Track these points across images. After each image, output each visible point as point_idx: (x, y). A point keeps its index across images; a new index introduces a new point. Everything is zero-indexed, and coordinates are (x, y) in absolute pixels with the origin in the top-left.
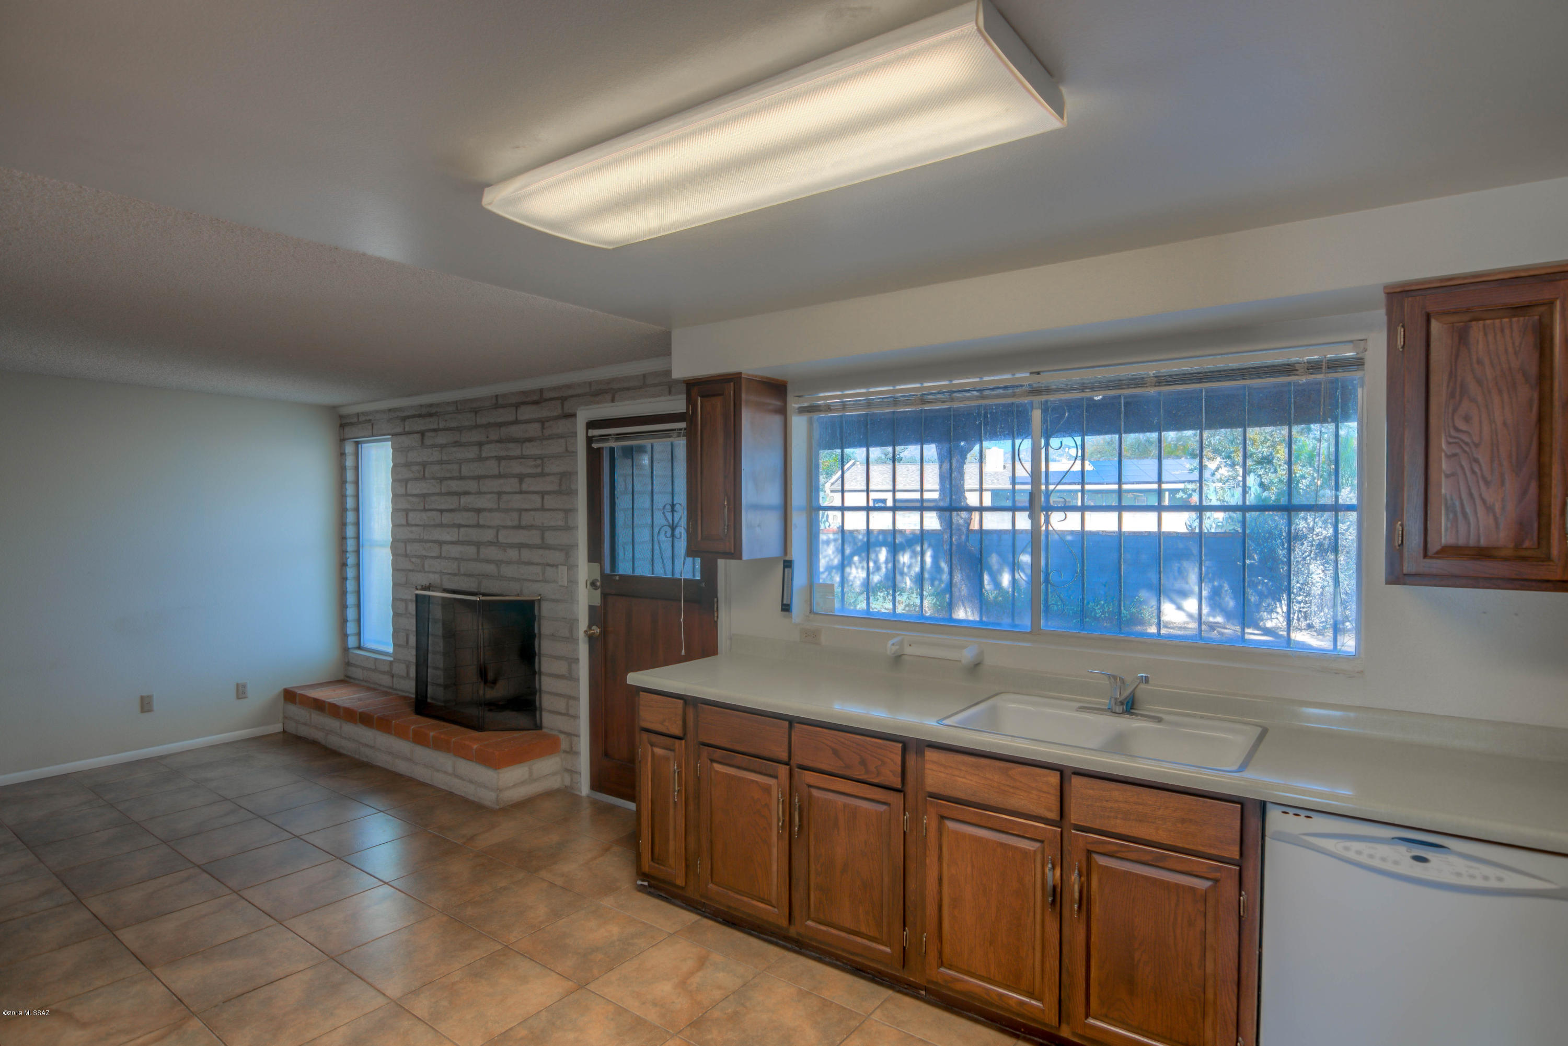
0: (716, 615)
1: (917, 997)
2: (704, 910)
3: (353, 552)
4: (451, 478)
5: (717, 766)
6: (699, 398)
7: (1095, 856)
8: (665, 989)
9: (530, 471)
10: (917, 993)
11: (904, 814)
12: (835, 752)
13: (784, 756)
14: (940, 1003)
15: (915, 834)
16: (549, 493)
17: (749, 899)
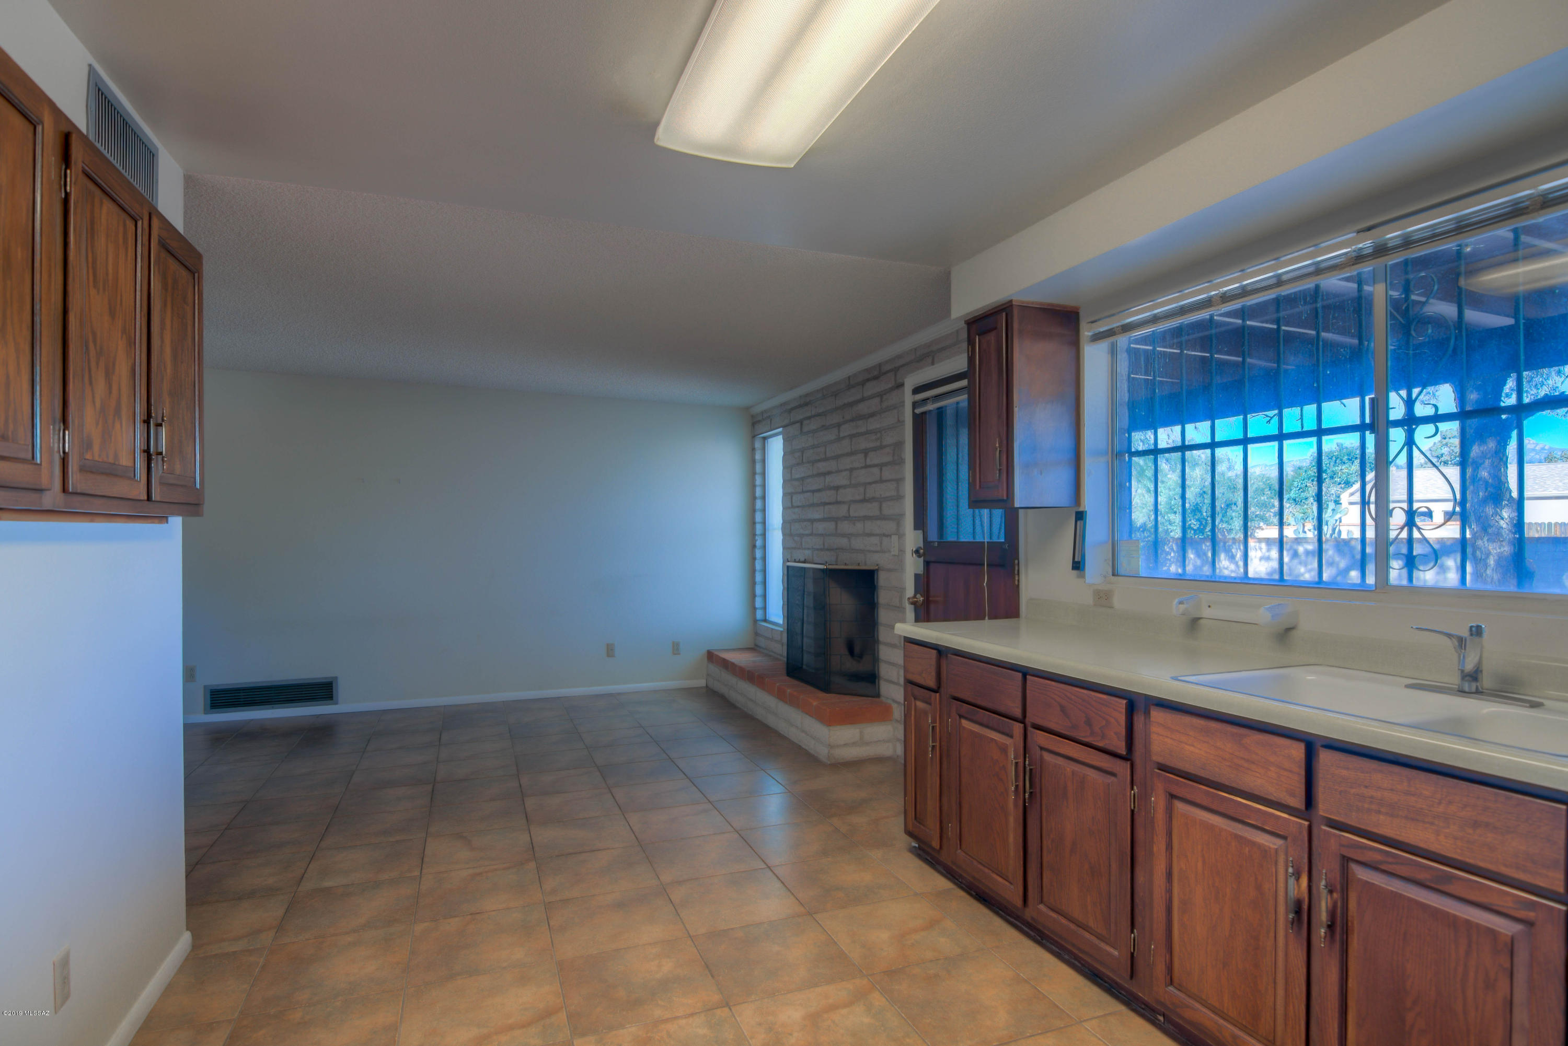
0: (1017, 578)
1: (1154, 1022)
2: (960, 880)
3: (761, 535)
4: (819, 461)
5: (965, 723)
6: (977, 337)
7: (1354, 867)
8: (883, 936)
9: (872, 445)
10: (1154, 1017)
11: (1132, 789)
12: (1063, 709)
13: (1018, 712)
14: (1179, 1036)
15: (1144, 814)
16: (886, 464)
17: (990, 872)
